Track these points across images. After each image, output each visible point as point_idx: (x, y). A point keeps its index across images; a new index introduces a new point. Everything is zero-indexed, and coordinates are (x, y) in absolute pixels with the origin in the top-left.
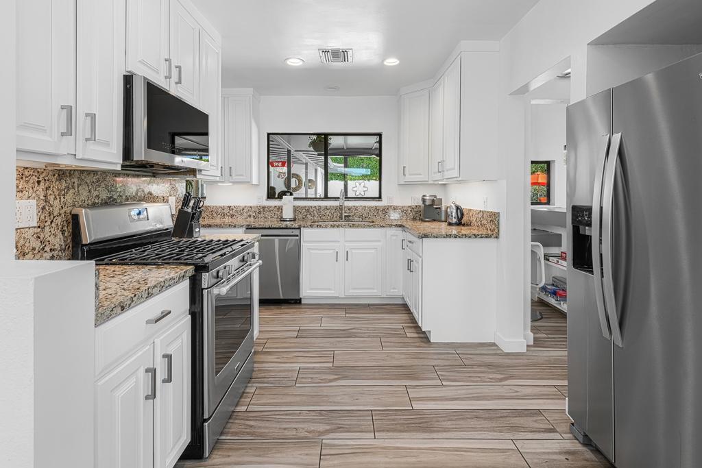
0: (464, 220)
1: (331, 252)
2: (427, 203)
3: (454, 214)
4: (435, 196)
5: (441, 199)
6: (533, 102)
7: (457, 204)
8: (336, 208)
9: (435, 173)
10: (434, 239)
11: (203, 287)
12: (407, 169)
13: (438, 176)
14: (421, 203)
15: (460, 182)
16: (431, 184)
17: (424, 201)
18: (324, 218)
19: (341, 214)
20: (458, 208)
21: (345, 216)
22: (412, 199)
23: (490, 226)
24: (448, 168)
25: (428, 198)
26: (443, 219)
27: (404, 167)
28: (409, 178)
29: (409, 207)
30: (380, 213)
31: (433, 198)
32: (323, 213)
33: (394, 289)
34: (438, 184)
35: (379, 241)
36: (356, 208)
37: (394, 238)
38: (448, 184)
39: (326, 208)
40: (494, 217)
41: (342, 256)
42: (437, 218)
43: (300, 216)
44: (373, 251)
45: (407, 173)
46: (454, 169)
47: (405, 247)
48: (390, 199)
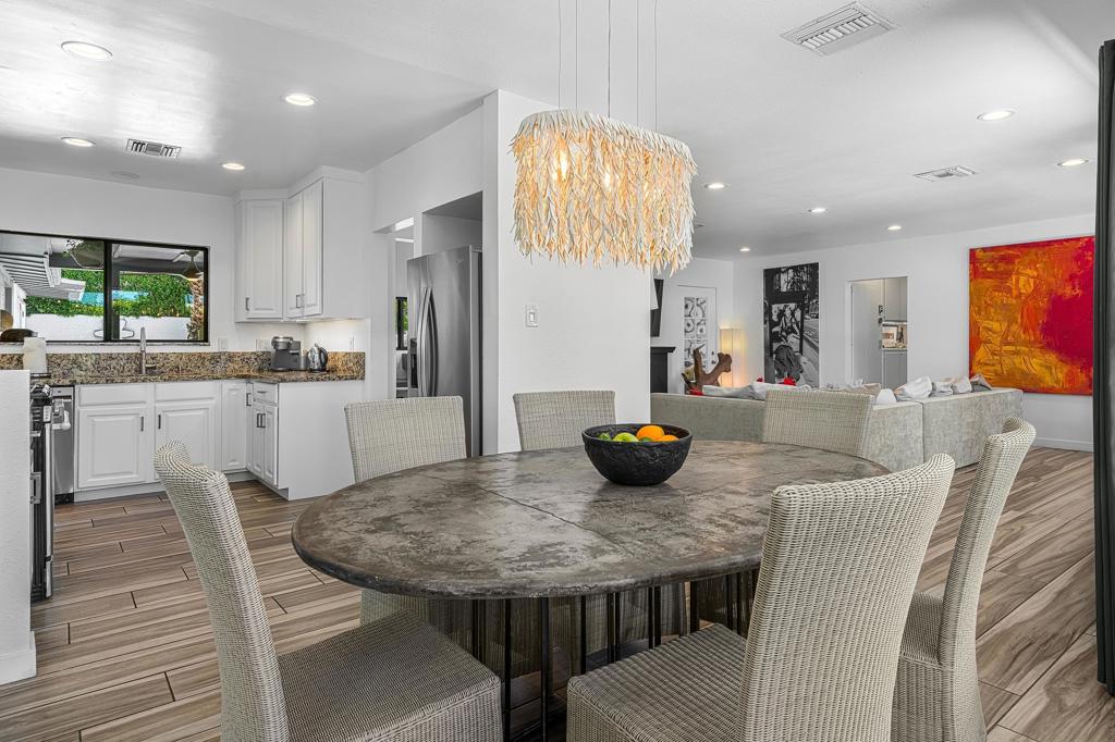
0: (329, 365)
1: (131, 418)
2: (281, 347)
3: (317, 359)
4: (291, 339)
5: (299, 343)
6: (398, 239)
7: (320, 346)
8: (129, 357)
9: (291, 309)
10: (293, 384)
11: (45, 420)
12: (250, 302)
13: (296, 313)
14: (271, 349)
15: (323, 320)
16: (285, 323)
17: (275, 343)
18: (106, 372)
19: (141, 364)
20: (321, 351)
21: (147, 368)
22: (257, 342)
23: (355, 368)
24: (309, 303)
25: (281, 340)
26: (302, 367)
27: (247, 299)
28: (253, 313)
29: (254, 353)
30: (207, 363)
31: (288, 340)
32: (103, 364)
33: (234, 461)
34: (295, 323)
35: (212, 398)
36: (166, 356)
37: (234, 393)
38: (310, 323)
39: (111, 357)
40: (360, 359)
41: (150, 423)
42: (294, 366)
43: (58, 371)
44: (202, 412)
45: (251, 307)
46: (315, 305)
47: (251, 402)
48: (222, 342)
